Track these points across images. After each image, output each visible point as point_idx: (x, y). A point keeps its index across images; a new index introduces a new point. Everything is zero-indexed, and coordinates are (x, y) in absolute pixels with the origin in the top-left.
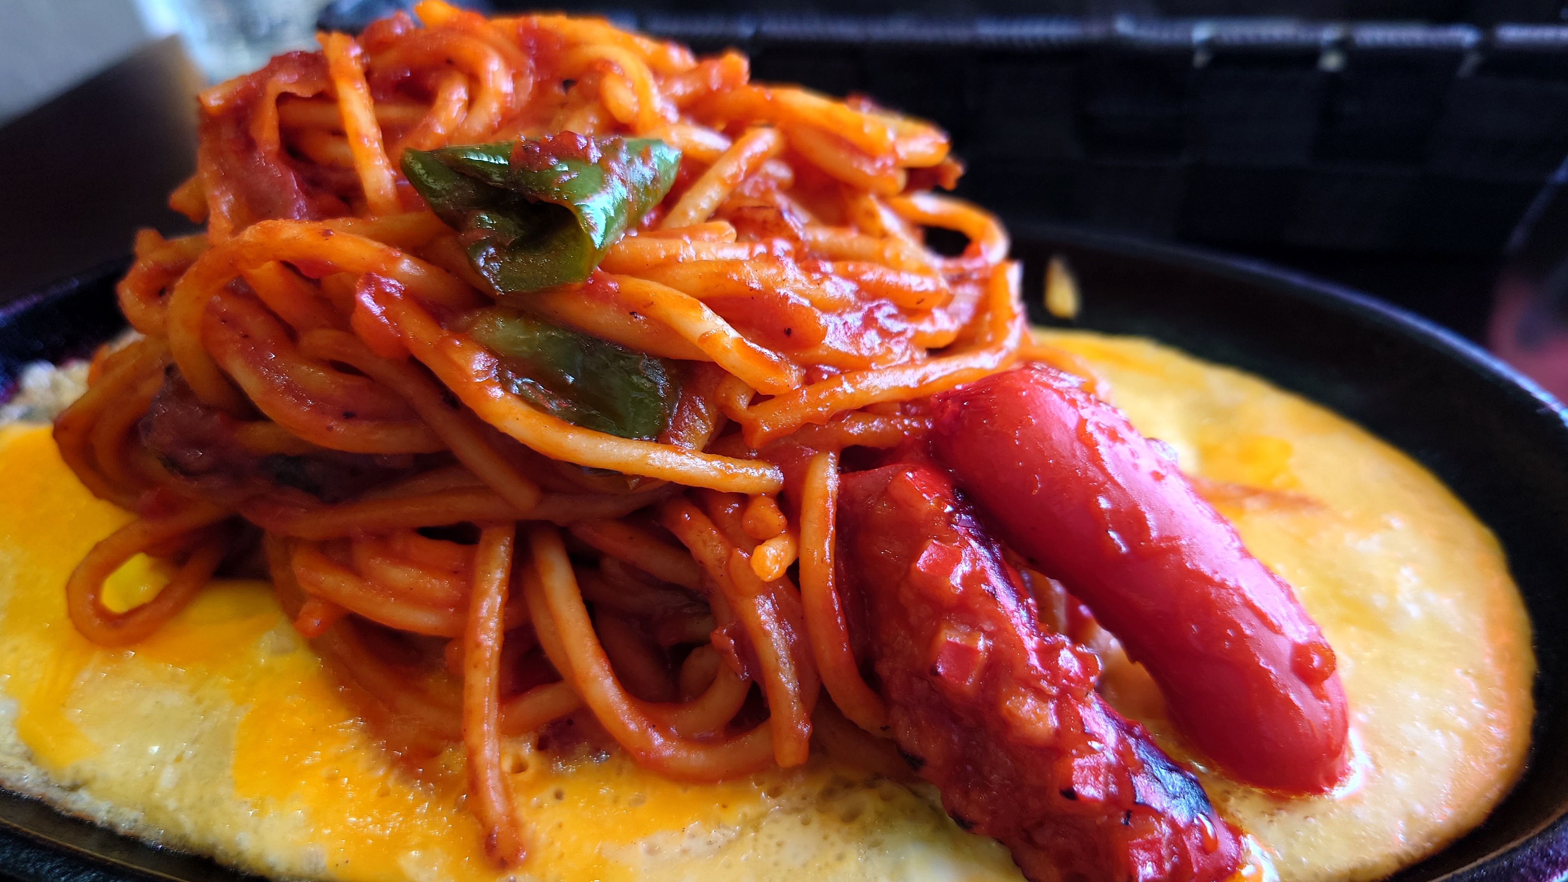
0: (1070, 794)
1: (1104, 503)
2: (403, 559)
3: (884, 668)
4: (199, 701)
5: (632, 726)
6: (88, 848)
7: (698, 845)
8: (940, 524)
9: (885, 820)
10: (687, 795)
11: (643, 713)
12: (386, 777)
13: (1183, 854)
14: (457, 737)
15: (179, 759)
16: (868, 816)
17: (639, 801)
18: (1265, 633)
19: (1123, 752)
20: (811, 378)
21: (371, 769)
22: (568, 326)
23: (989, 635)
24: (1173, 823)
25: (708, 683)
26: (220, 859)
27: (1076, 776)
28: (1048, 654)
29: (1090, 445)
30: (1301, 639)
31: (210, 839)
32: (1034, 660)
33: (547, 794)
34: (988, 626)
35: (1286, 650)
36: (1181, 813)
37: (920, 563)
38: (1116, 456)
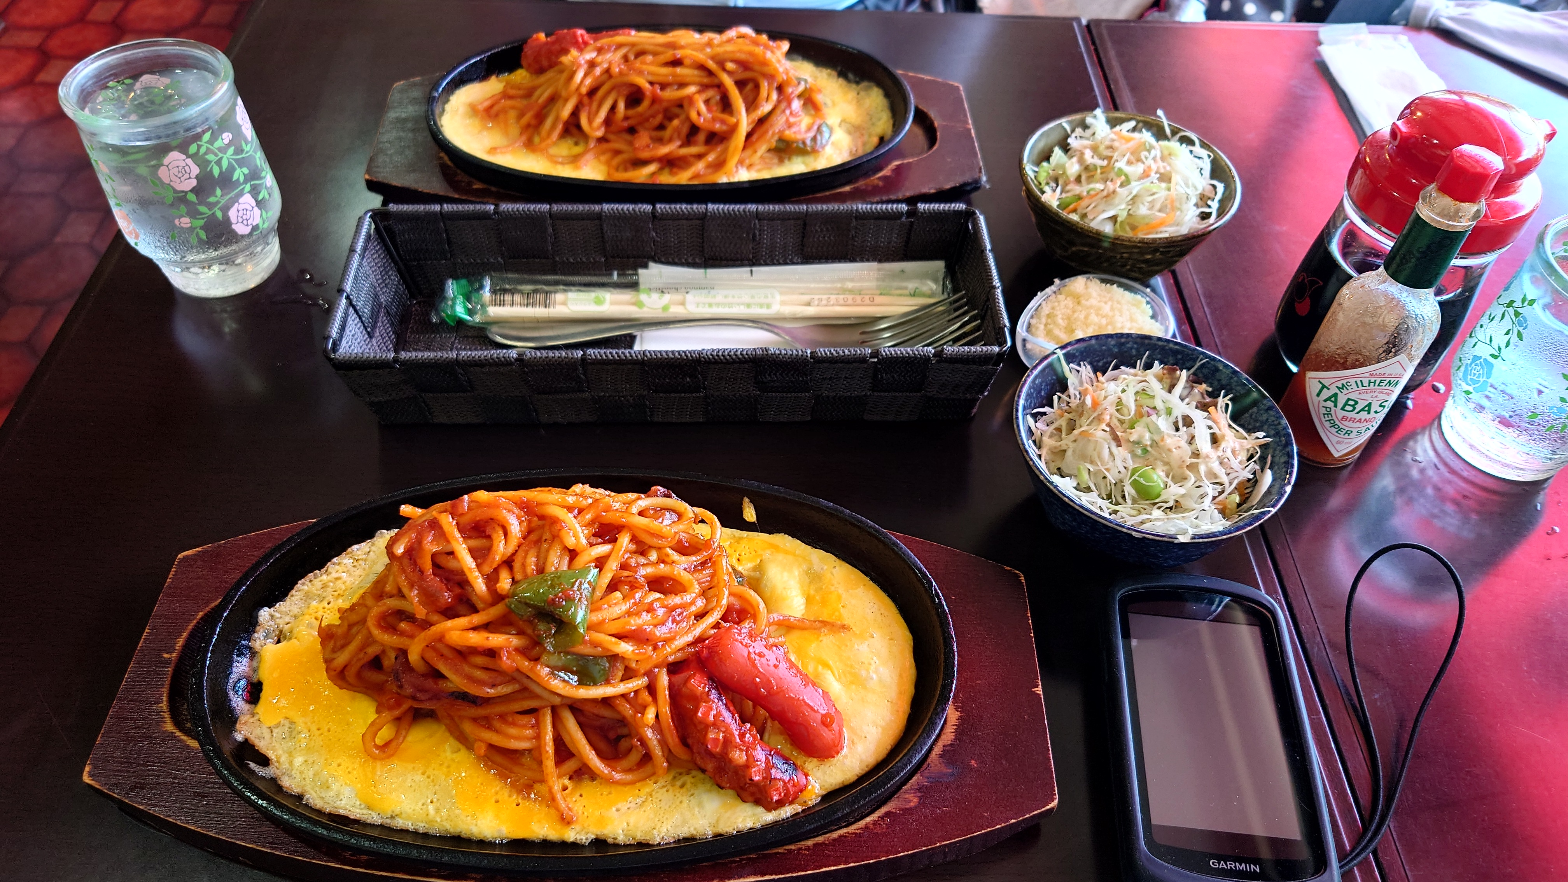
0: (751, 780)
1: (758, 680)
2: (514, 724)
3: (690, 741)
4: (428, 777)
5: (606, 772)
6: (409, 840)
7: (632, 805)
8: (705, 696)
9: (695, 785)
10: (627, 788)
11: (609, 766)
12: (517, 798)
13: (788, 790)
14: (542, 781)
15: (432, 802)
16: (688, 785)
17: (610, 793)
18: (813, 713)
19: (767, 762)
20: (655, 648)
21: (510, 796)
22: (573, 654)
23: (724, 732)
24: (784, 781)
25: (629, 750)
26: (463, 835)
27: (753, 774)
28: (742, 736)
29: (753, 662)
30: (824, 712)
31: (458, 830)
32: (738, 740)
33: (576, 797)
34: (723, 729)
35: (819, 717)
36: (786, 777)
37: (700, 714)
38: (762, 664)
